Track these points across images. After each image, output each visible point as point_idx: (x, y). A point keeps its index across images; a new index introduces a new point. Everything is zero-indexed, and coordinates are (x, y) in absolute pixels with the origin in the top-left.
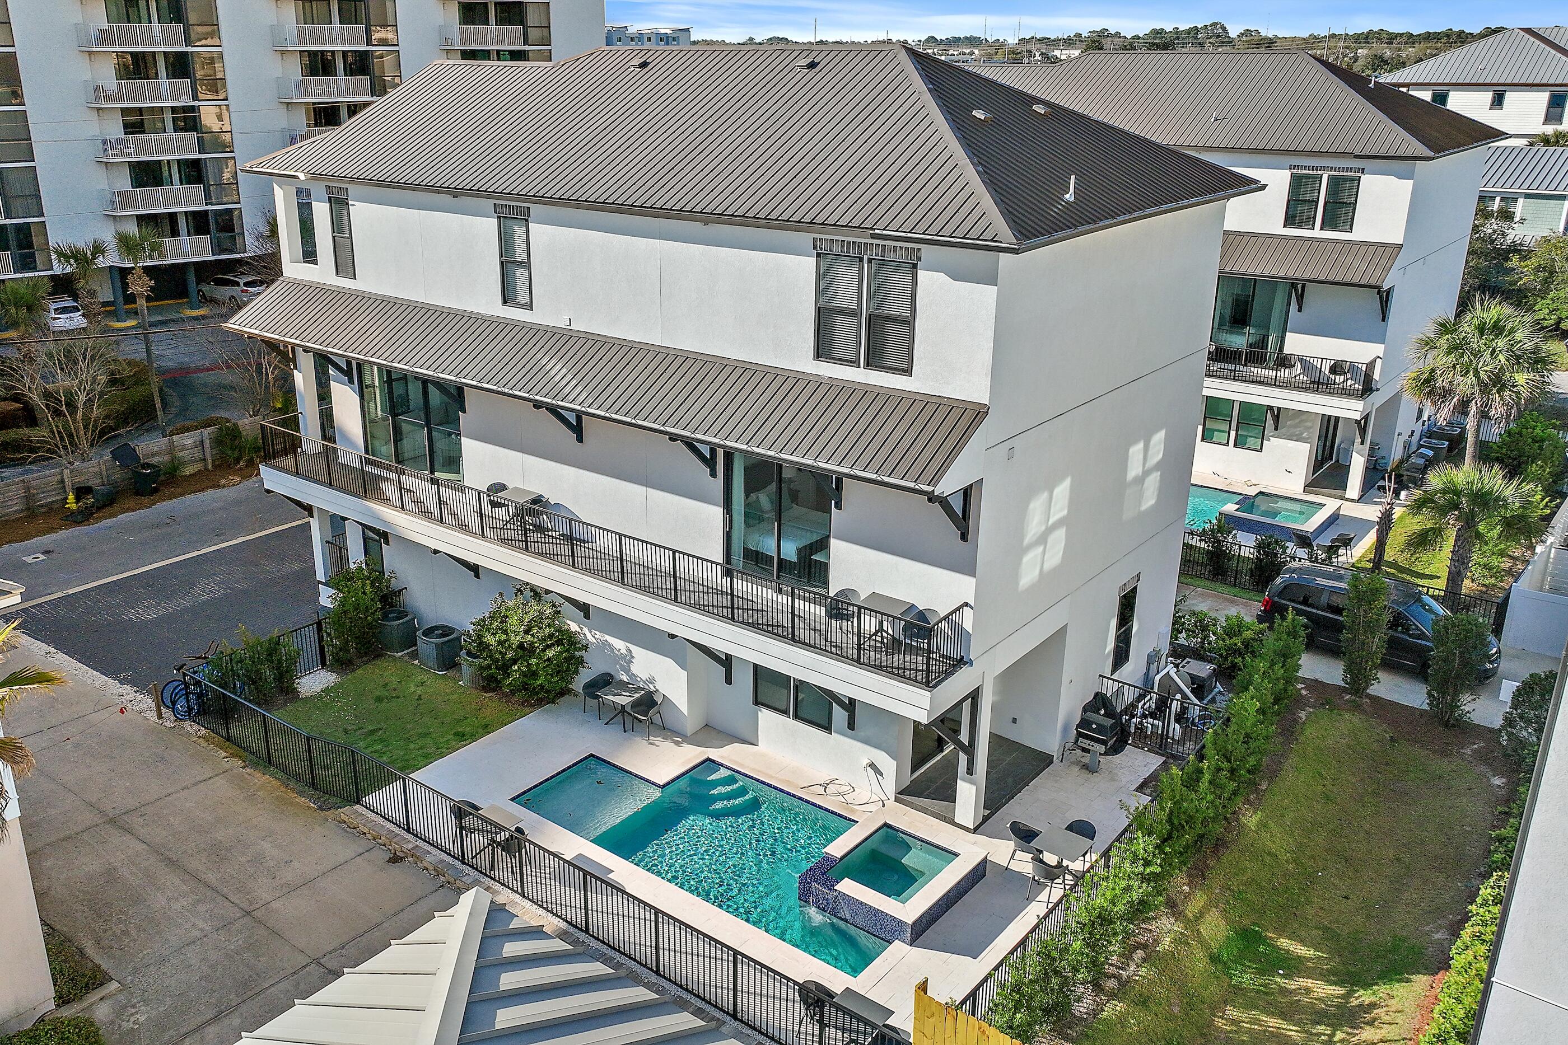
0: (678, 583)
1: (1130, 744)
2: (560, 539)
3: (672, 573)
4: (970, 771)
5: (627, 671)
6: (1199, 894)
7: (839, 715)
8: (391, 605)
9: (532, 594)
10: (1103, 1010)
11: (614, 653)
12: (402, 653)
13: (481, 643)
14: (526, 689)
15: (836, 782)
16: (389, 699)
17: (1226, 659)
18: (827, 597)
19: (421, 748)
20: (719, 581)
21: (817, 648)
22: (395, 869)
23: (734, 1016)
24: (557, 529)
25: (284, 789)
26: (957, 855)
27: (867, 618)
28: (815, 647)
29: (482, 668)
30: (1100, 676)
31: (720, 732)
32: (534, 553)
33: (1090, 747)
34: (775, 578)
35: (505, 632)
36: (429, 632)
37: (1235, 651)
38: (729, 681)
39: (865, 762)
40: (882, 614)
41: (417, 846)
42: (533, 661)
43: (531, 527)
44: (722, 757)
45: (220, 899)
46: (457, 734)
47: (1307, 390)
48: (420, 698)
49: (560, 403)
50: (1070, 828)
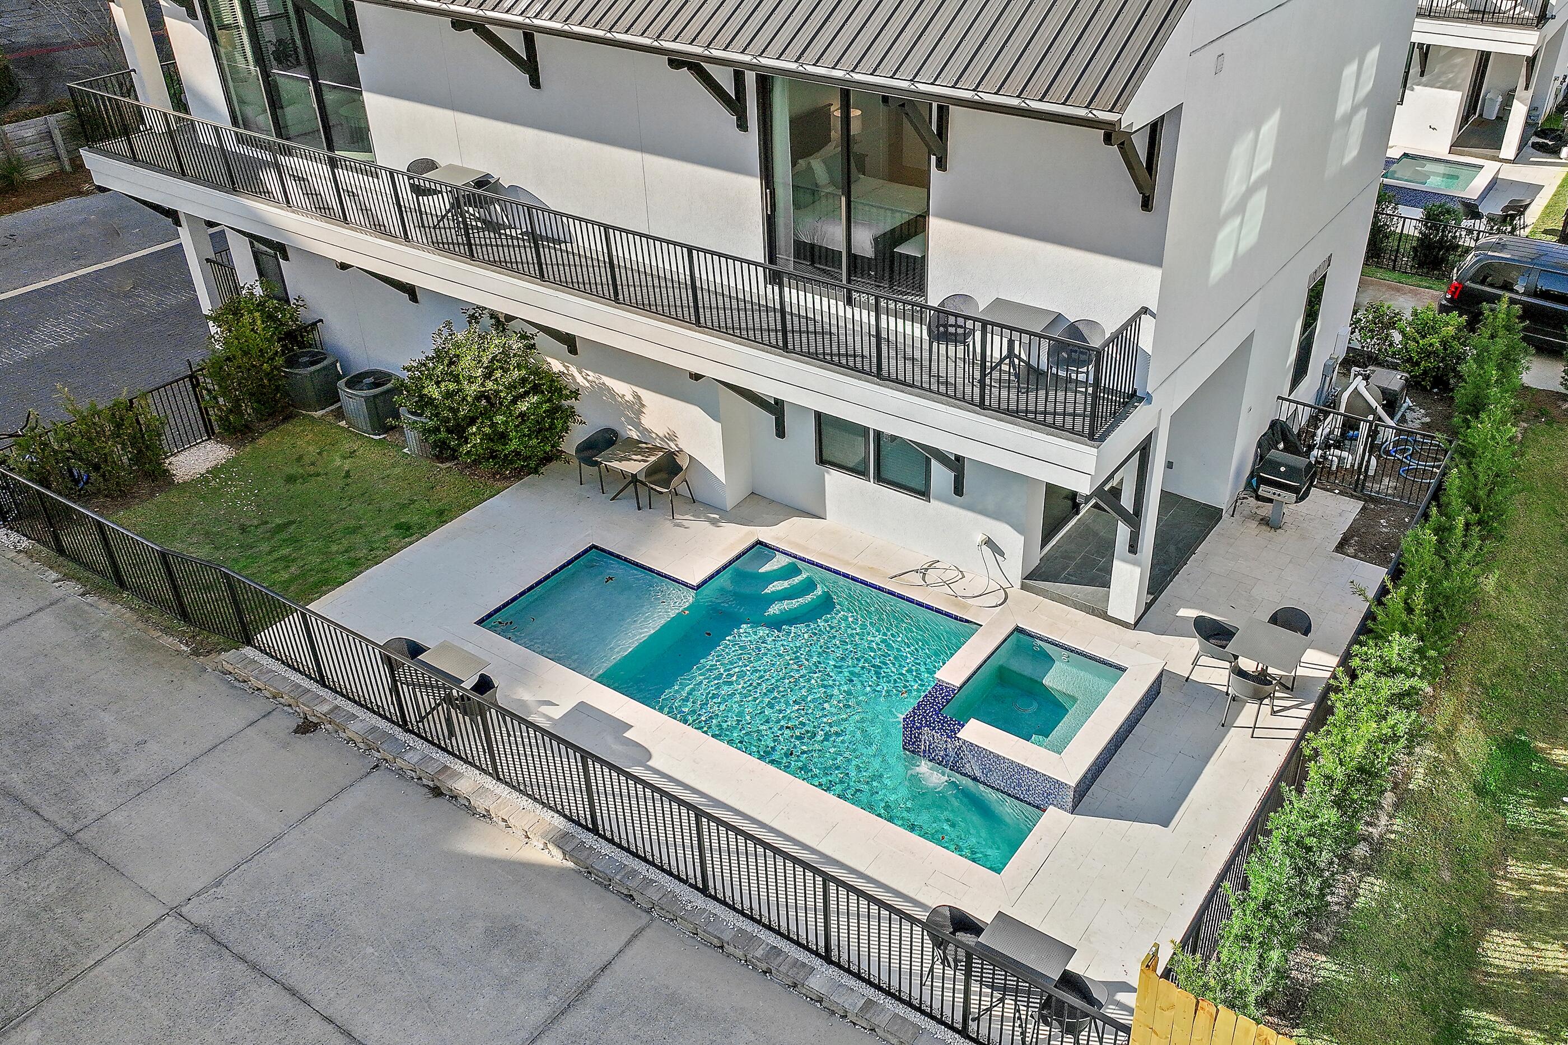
0: (700, 296)
1: (1315, 487)
2: (523, 240)
3: (689, 282)
4: (1133, 548)
5: (637, 425)
6: (1445, 695)
7: (941, 476)
8: (302, 345)
9: (493, 321)
10: (1356, 895)
11: (616, 400)
12: (324, 411)
13: (422, 397)
14: (494, 458)
15: (936, 565)
16: (305, 478)
17: (1418, 364)
18: (924, 307)
19: (346, 551)
20: (762, 292)
21: (917, 387)
22: (304, 744)
23: (827, 959)
24: (518, 225)
25: (140, 625)
26: (1123, 670)
27: (997, 339)
28: (912, 386)
29: (427, 431)
30: (1279, 398)
31: (772, 501)
32: (483, 261)
33: (1275, 497)
34: (844, 282)
35: (456, 379)
36: (355, 382)
37: (1430, 353)
38: (781, 433)
39: (980, 538)
40: (1012, 329)
41: (337, 707)
42: (499, 419)
43: (479, 224)
44: (777, 539)
45: (25, 816)
46: (398, 527)
47: (1468, 20)
48: (348, 475)
49: (490, 14)
50: (1274, 620)
